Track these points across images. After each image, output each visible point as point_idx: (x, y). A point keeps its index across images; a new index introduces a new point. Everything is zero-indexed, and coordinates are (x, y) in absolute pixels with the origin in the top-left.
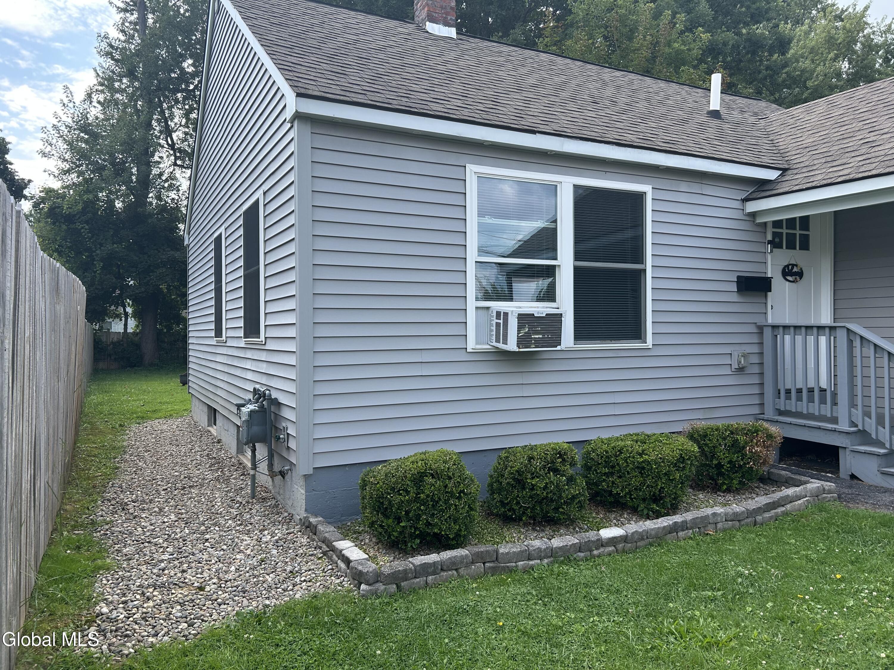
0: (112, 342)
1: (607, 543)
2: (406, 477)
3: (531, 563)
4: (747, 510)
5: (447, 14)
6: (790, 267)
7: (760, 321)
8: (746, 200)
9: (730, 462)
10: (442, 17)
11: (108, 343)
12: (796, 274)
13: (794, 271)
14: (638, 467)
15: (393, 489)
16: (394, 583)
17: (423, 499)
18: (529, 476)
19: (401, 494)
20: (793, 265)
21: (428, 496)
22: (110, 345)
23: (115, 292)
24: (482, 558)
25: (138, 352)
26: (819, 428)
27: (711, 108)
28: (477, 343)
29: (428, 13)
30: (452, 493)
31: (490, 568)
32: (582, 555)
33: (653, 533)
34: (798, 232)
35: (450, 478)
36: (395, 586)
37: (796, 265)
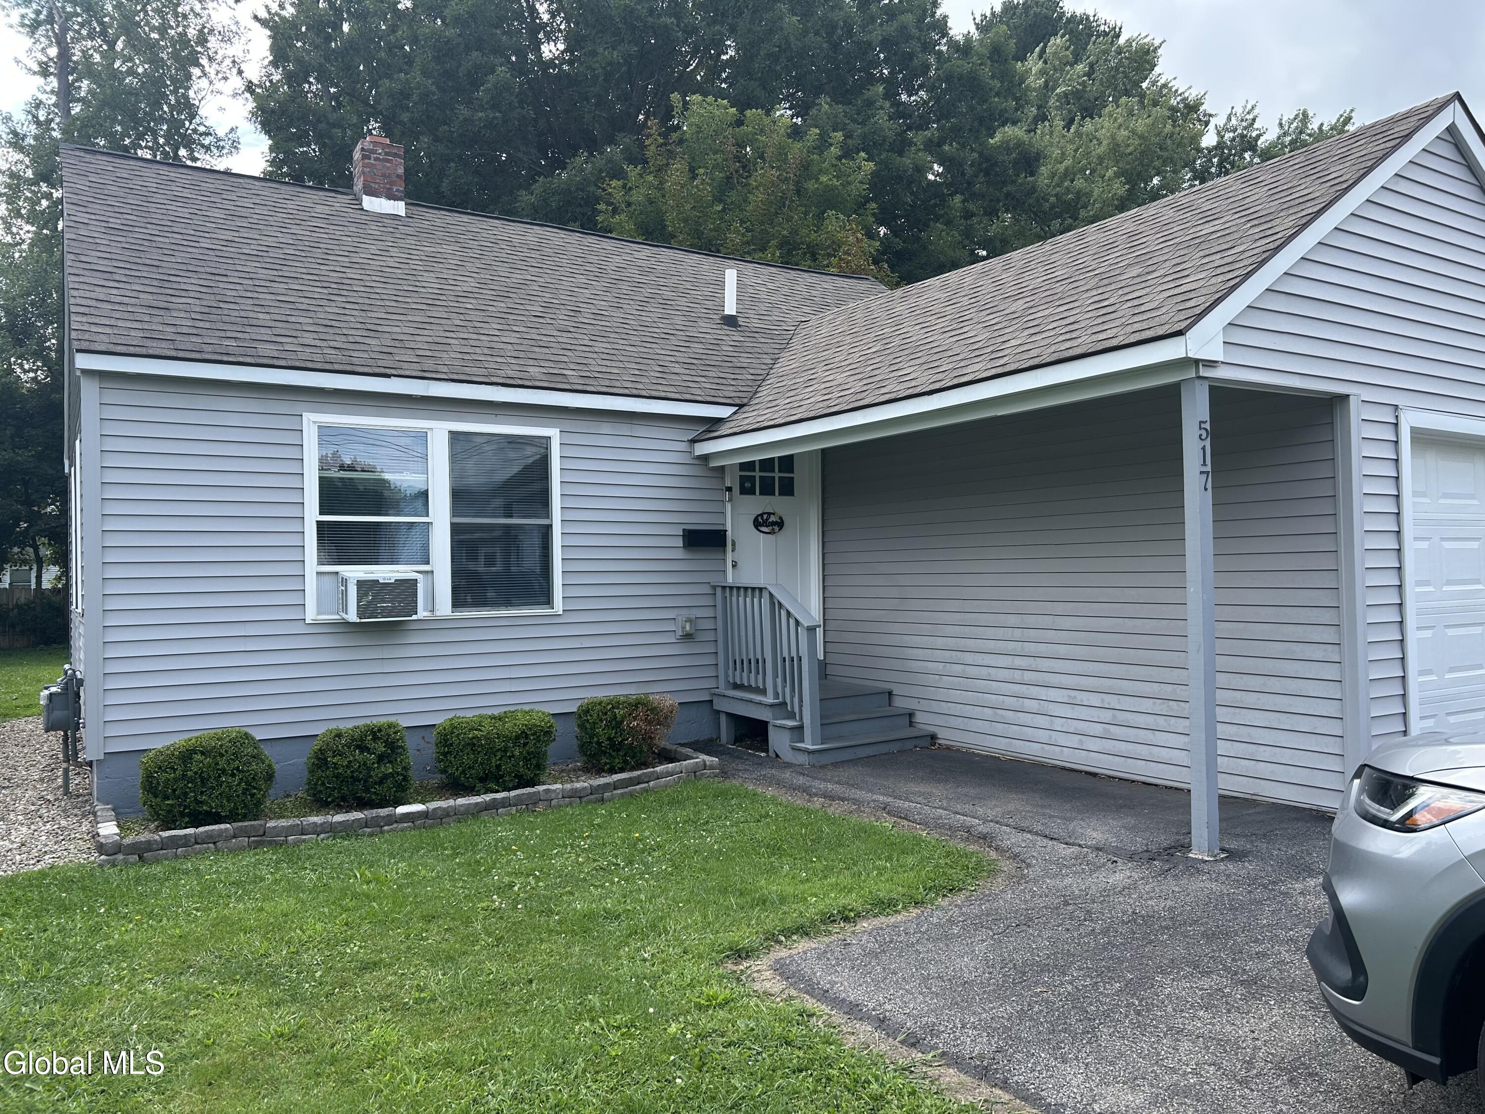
0: (17, 605)
1: (400, 819)
2: (173, 755)
3: (304, 837)
4: (591, 786)
5: (392, 183)
6: (765, 516)
7: (715, 579)
8: (693, 441)
9: (609, 739)
10: (383, 188)
11: (11, 607)
12: (773, 524)
13: (770, 520)
14: (468, 744)
15: (160, 768)
16: (135, 854)
17: (191, 776)
18: (330, 754)
19: (167, 772)
20: (769, 514)
21: (196, 773)
22: (13, 609)
23: (18, 526)
24: (246, 833)
25: (59, 620)
26: (751, 701)
27: (726, 313)
28: (319, 613)
29: (364, 184)
30: (224, 771)
31: (254, 842)
32: (368, 830)
33: (462, 809)
34: (777, 475)
35: (222, 755)
36: (136, 857)
37: (773, 514)
